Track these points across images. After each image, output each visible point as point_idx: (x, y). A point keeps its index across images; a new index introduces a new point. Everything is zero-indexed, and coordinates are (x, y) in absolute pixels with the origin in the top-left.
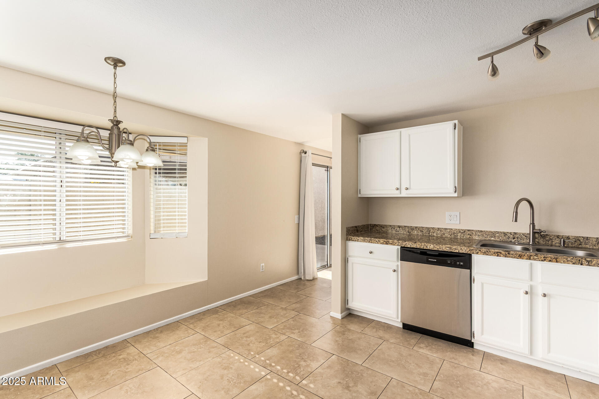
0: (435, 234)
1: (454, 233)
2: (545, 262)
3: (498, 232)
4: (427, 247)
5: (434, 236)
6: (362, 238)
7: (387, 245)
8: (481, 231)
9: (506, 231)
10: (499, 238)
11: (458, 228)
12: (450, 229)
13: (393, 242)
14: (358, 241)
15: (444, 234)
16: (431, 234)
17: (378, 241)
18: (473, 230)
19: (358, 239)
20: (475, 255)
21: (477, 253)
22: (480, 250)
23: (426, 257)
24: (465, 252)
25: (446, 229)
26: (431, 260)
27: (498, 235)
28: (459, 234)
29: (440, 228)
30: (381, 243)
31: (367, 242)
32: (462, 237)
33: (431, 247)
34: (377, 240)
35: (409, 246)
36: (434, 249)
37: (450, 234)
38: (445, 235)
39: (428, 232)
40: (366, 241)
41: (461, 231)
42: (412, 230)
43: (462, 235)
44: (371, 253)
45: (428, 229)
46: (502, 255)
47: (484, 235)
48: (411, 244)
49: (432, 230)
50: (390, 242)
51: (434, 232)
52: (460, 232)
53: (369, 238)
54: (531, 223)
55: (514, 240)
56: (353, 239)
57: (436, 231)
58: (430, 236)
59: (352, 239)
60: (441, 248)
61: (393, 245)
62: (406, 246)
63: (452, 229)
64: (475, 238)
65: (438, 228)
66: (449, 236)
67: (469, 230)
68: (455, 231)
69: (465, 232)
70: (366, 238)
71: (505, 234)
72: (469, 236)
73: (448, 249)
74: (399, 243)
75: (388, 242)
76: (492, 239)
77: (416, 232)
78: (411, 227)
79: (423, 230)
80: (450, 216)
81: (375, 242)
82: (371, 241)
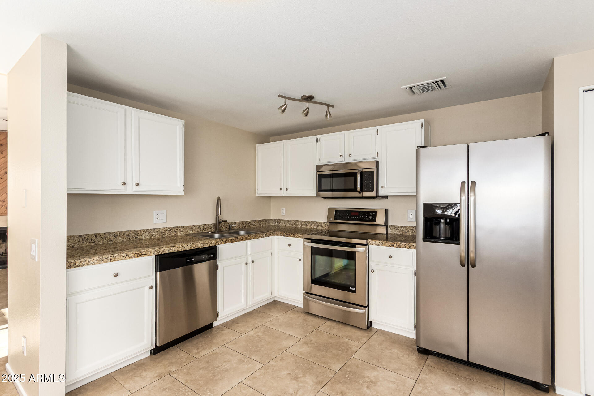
0: (143, 236)
1: (162, 232)
2: (252, 240)
3: (194, 226)
4: (185, 248)
5: (142, 239)
6: (97, 258)
7: (139, 258)
8: (184, 227)
9: (199, 224)
10: (195, 231)
11: (165, 227)
12: (158, 229)
13: (148, 252)
14: (88, 265)
15: (152, 236)
16: (139, 238)
17: (125, 256)
18: (177, 227)
19: (89, 262)
20: (220, 245)
21: (221, 243)
22: (222, 241)
23: (185, 259)
24: (214, 245)
25: (154, 229)
26: (190, 260)
27: (194, 228)
28: (166, 233)
29: (149, 229)
30: (131, 258)
31: (106, 262)
32: (169, 236)
33: (188, 247)
34: (123, 255)
35: (167, 252)
36: (191, 248)
37: (158, 234)
38: (154, 235)
39: (135, 236)
40: (105, 260)
41: (169, 229)
42: (115, 236)
43: (169, 233)
44: (116, 275)
45: (136, 232)
46: (234, 241)
47: (186, 230)
48: (169, 249)
49: (140, 233)
50: (144, 252)
51: (142, 235)
52: (167, 230)
53: (111, 255)
54: (216, 216)
55: (204, 230)
56: (77, 264)
57: (144, 233)
58: (137, 240)
59: (75, 264)
60: (197, 246)
61: (148, 255)
62: (163, 253)
63: (160, 229)
64: (179, 234)
65: (147, 230)
66: (158, 236)
67: (174, 228)
68: (163, 230)
69: (171, 229)
70: (106, 256)
71: (199, 226)
72: (174, 233)
73: (202, 245)
74: (155, 250)
75: (140, 254)
76: (191, 232)
77: (120, 238)
78: (114, 232)
79: (130, 235)
80: (158, 215)
81: (122, 258)
82: (113, 259)
